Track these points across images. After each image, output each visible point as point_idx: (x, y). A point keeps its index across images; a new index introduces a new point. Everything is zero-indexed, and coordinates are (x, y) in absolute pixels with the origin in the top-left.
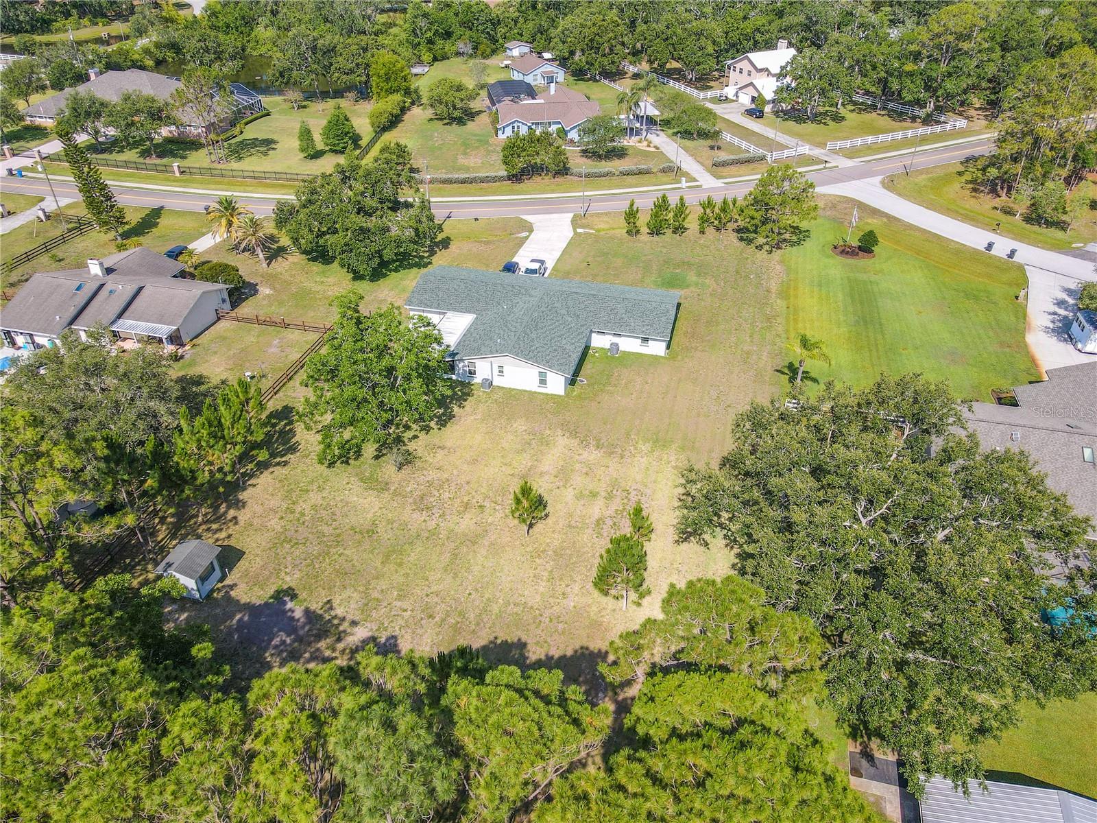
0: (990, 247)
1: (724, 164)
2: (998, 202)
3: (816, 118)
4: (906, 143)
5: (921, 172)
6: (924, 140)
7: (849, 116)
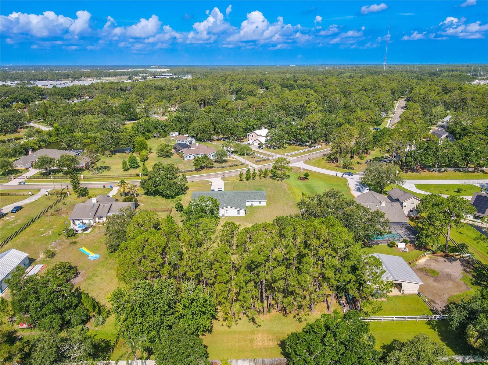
0: (336, 174)
1: (258, 161)
2: (335, 165)
3: (279, 148)
4: (306, 153)
5: (313, 159)
6: (310, 151)
7: (287, 146)
